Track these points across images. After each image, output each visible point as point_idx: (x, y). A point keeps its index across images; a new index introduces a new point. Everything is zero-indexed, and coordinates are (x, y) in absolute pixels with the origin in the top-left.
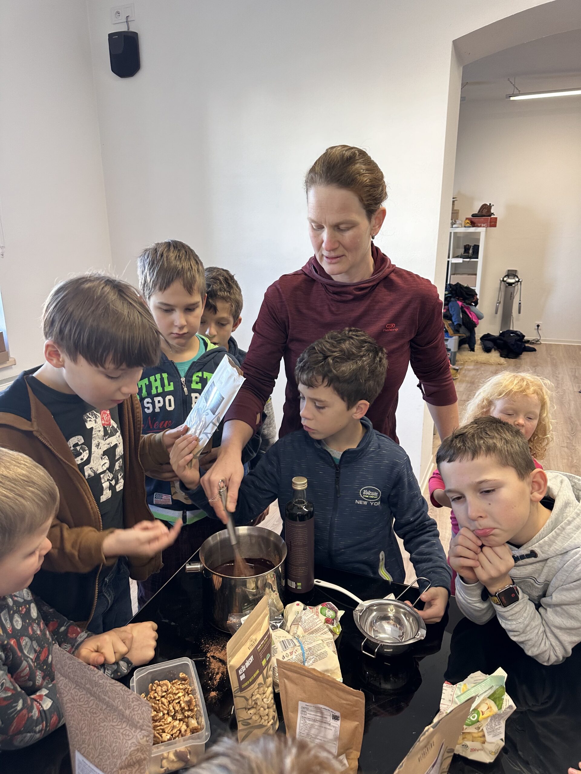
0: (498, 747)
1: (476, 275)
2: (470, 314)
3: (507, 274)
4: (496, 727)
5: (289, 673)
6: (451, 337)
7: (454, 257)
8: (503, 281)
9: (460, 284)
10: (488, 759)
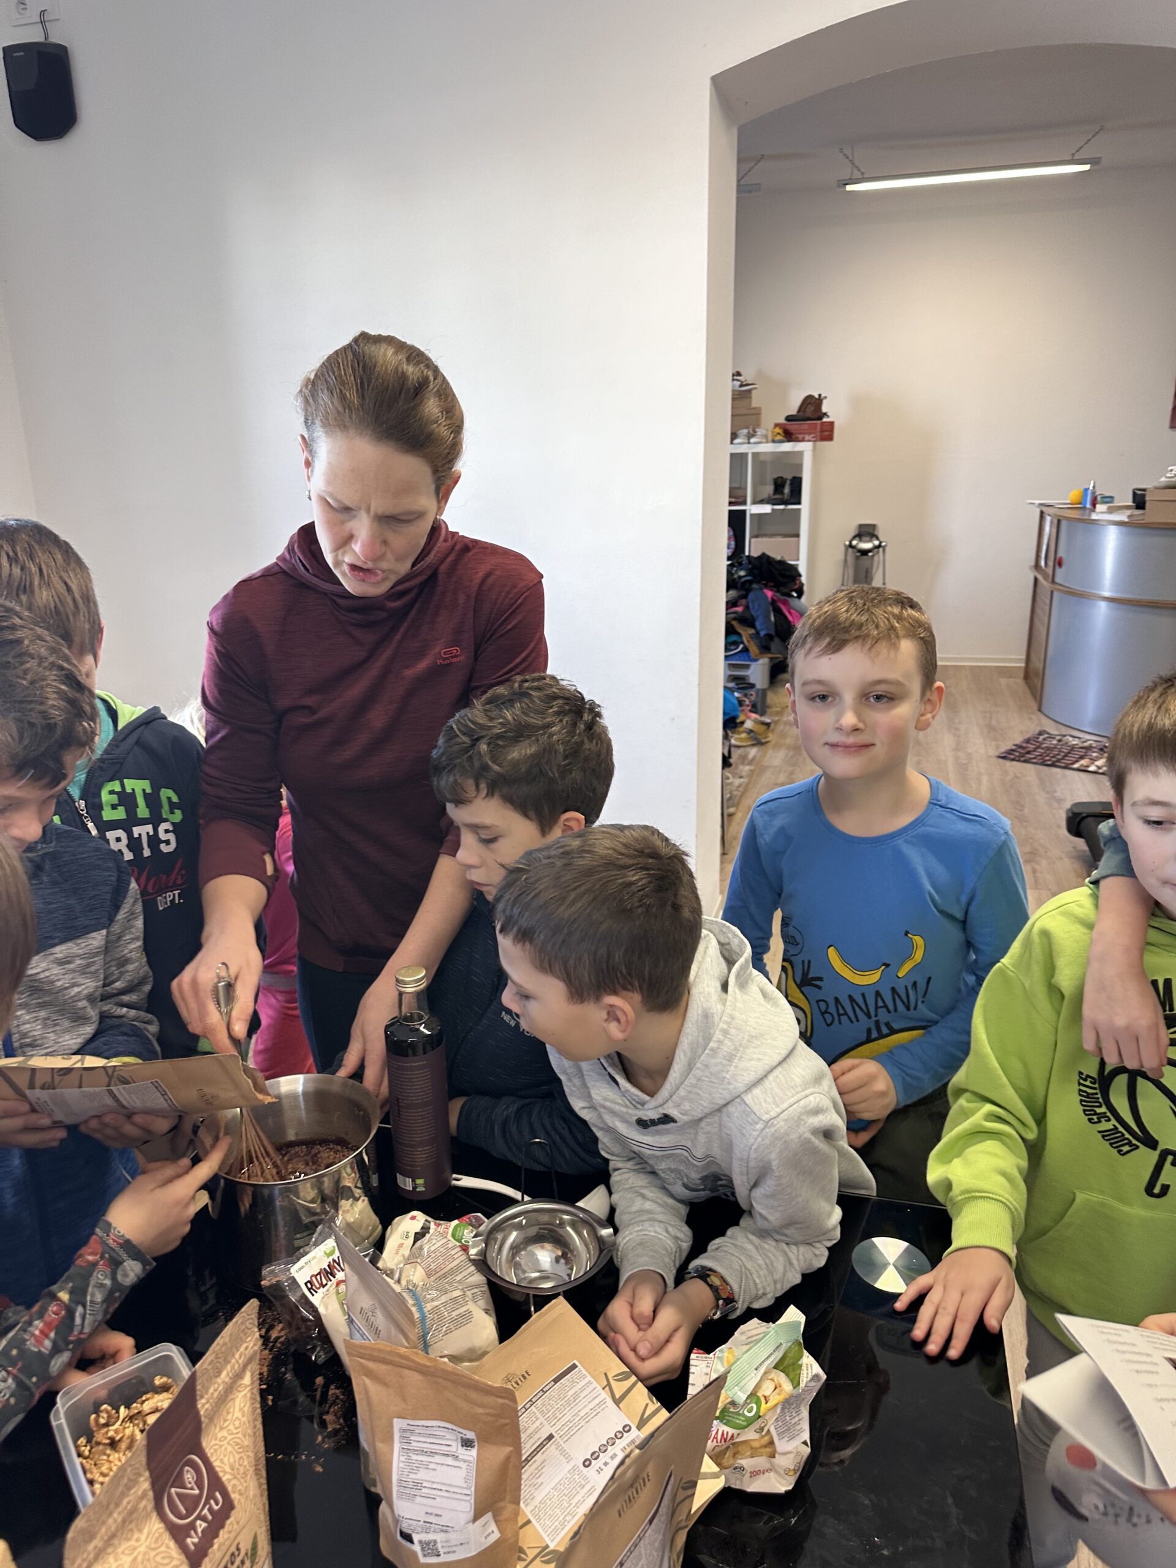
0: (800, 1458)
1: (798, 536)
2: (790, 613)
3: (857, 532)
4: (793, 1422)
5: (371, 1365)
6: (755, 660)
7: (754, 502)
8: (851, 546)
9: (768, 557)
10: (781, 1485)
